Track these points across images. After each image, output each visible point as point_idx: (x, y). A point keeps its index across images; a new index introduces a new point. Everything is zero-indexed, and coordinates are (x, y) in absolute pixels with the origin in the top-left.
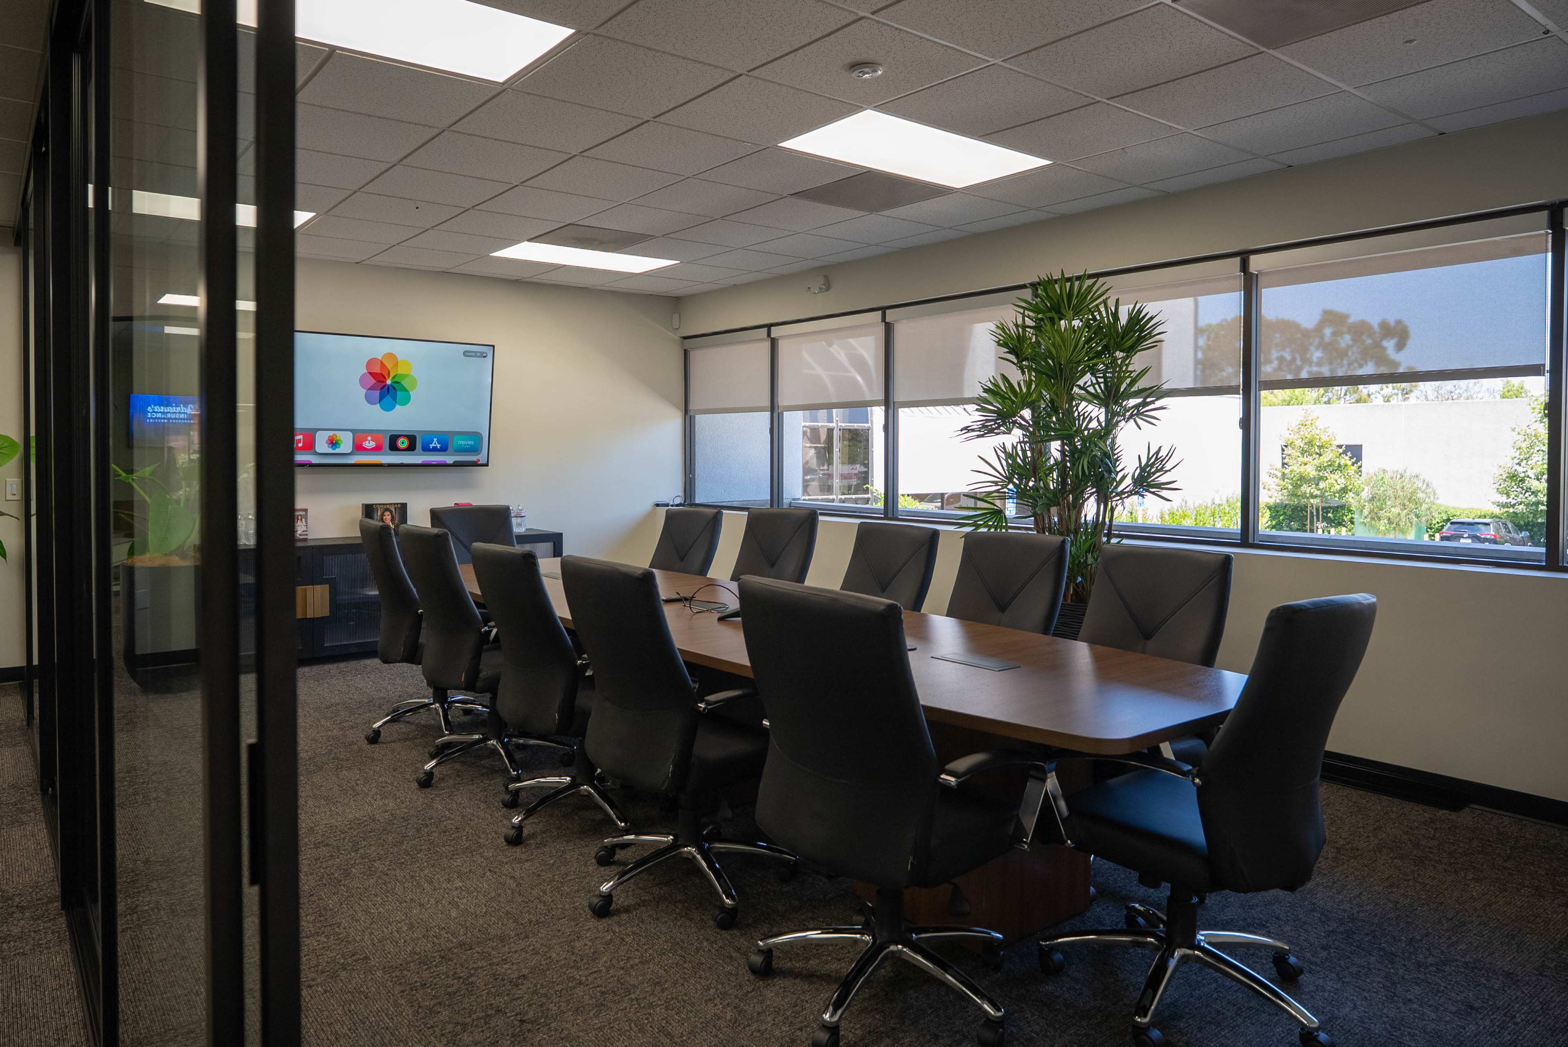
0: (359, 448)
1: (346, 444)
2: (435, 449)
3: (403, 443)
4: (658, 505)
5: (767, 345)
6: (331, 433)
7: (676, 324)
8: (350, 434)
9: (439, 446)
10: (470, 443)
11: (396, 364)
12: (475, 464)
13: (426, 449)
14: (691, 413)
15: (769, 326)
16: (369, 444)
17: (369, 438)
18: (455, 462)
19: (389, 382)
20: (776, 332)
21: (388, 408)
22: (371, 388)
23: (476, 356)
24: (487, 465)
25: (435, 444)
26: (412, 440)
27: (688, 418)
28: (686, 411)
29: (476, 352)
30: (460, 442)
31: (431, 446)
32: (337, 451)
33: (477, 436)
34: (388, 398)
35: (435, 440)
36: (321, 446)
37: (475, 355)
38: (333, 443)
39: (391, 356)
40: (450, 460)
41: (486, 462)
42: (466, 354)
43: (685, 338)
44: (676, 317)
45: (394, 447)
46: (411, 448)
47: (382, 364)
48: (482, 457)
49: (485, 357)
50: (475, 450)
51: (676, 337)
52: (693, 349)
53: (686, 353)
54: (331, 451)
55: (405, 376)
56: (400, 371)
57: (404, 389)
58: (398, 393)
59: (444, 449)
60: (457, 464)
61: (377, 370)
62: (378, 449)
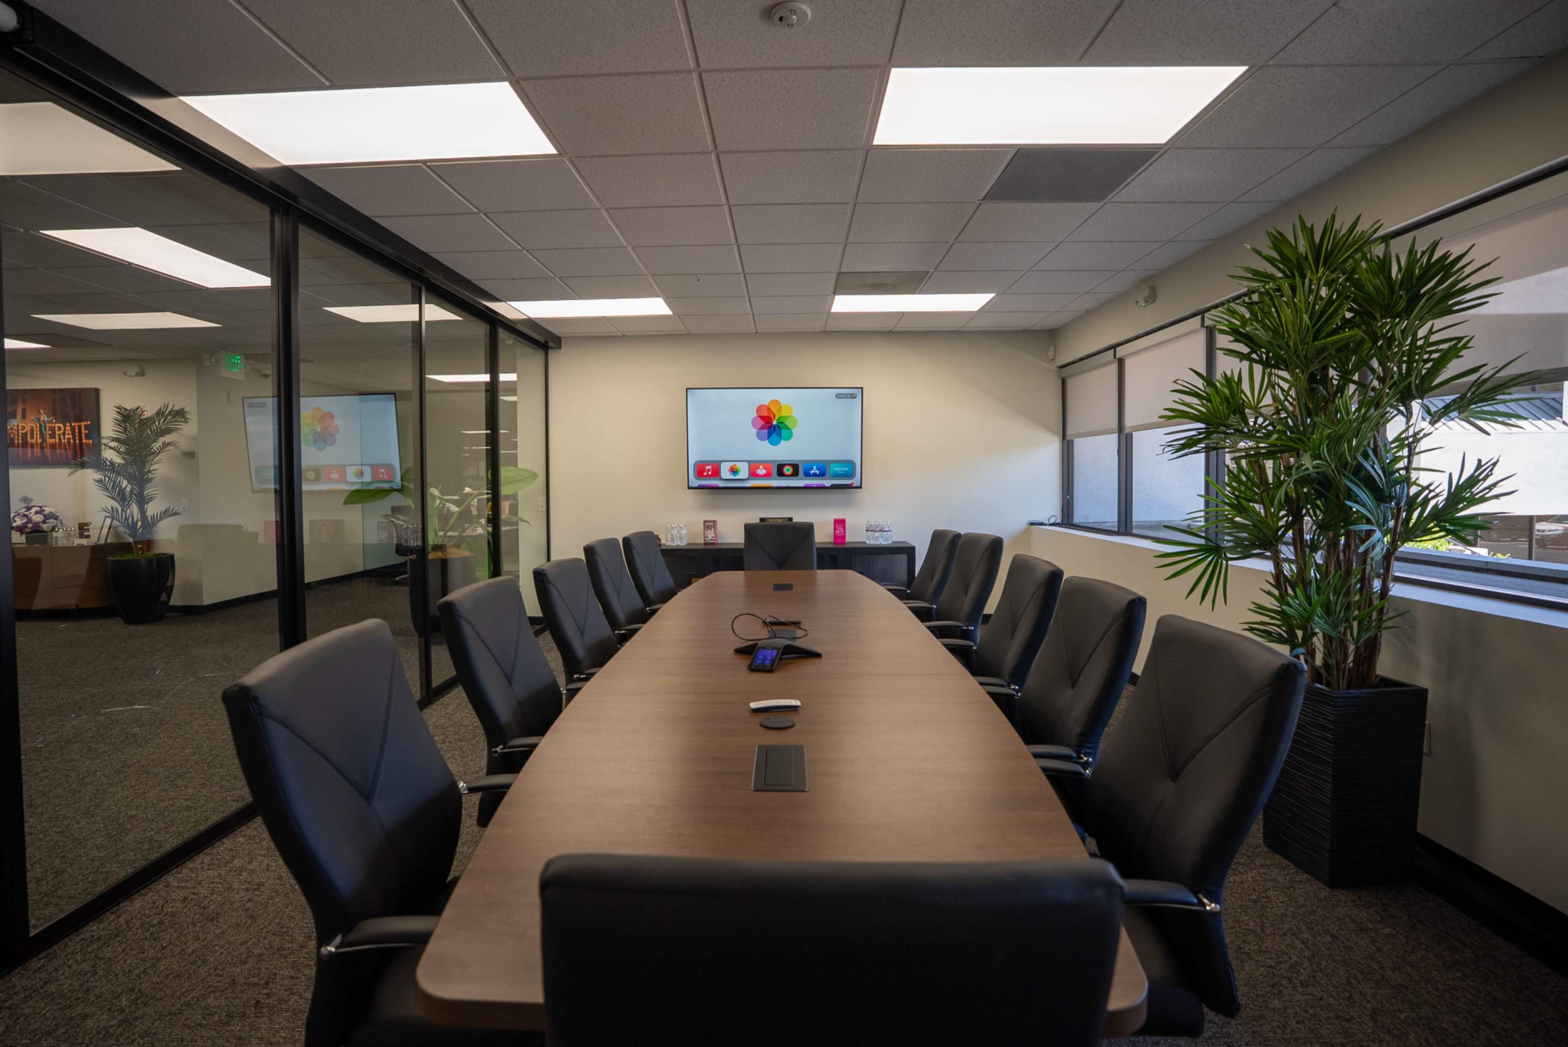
0: (753, 475)
1: (744, 473)
2: (815, 475)
3: (788, 470)
4: (1032, 524)
5: (1114, 367)
6: (732, 464)
7: (1051, 355)
8: (746, 464)
9: (818, 472)
10: (844, 469)
11: (780, 409)
12: (850, 487)
13: (807, 475)
14: (1068, 438)
15: (1114, 347)
16: (762, 471)
17: (761, 467)
18: (832, 485)
19: (775, 423)
20: (1121, 352)
21: (775, 443)
22: (761, 428)
23: (847, 398)
24: (860, 487)
25: (814, 470)
26: (795, 467)
27: (1066, 442)
28: (1064, 437)
29: (846, 394)
30: (836, 469)
31: (812, 472)
32: (737, 477)
33: (851, 463)
34: (774, 435)
35: (815, 467)
36: (725, 473)
37: (846, 396)
38: (733, 471)
39: (775, 402)
40: (828, 483)
41: (859, 485)
42: (838, 396)
43: (1062, 367)
44: (1051, 349)
45: (781, 473)
46: (795, 474)
47: (769, 409)
48: (856, 481)
49: (854, 398)
50: (850, 475)
51: (1053, 367)
52: (1069, 377)
53: (1064, 382)
54: (732, 477)
55: (787, 417)
56: (783, 414)
57: (788, 428)
58: (783, 431)
59: (822, 474)
60: (834, 487)
61: (765, 414)
62: (768, 475)
